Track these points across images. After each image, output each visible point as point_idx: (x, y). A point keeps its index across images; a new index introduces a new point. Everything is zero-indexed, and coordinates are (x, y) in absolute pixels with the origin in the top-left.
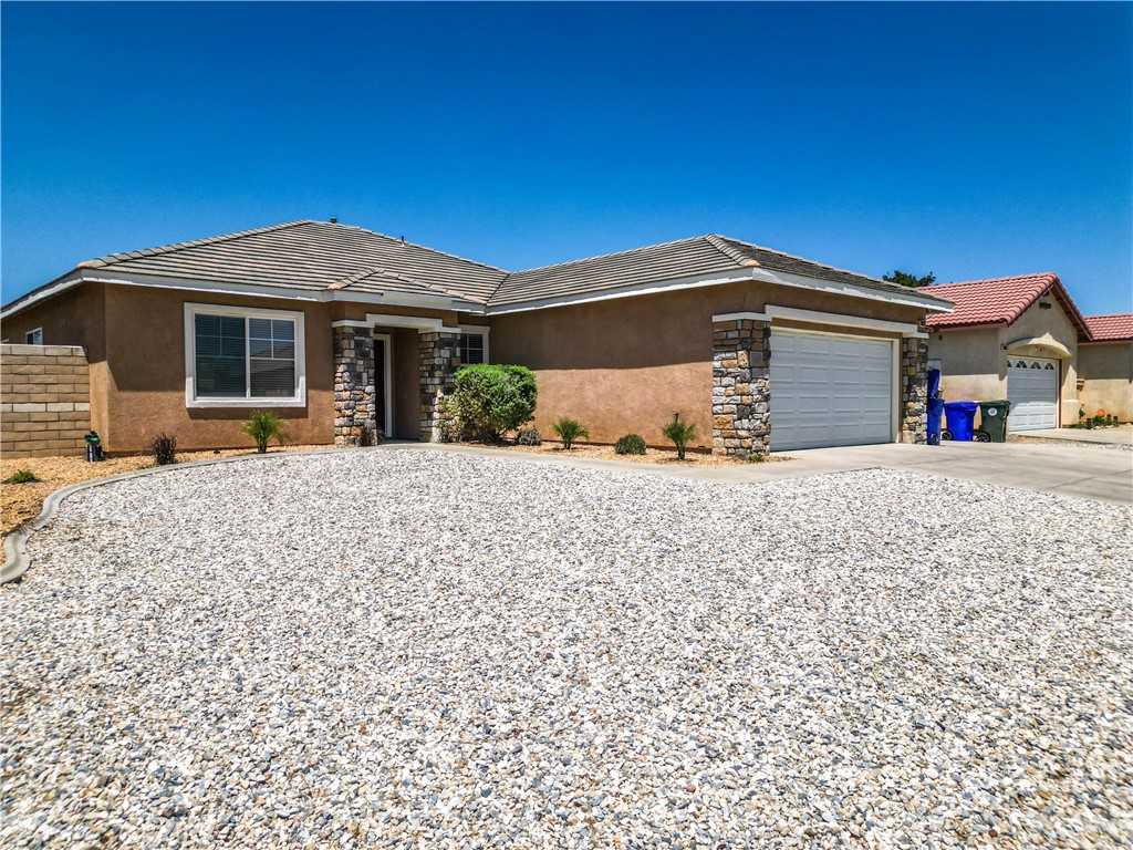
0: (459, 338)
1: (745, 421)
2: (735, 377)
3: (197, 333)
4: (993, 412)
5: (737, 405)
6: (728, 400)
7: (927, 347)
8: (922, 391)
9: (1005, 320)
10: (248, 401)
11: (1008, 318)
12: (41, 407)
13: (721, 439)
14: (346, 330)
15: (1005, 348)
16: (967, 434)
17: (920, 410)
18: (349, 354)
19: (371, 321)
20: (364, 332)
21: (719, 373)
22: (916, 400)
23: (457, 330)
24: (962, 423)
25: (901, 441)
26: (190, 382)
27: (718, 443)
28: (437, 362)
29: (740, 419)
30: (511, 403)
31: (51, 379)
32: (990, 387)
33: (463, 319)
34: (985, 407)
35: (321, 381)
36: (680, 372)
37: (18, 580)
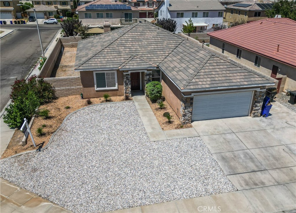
1: (183, 117)
2: (183, 108)
3: (96, 76)
5: (182, 114)
6: (182, 111)
8: (260, 104)
10: (107, 88)
12: (75, 87)
14: (124, 75)
17: (259, 109)
18: (125, 80)
19: (130, 72)
20: (128, 75)
21: (182, 105)
23: (151, 72)
25: (250, 116)
26: (95, 86)
28: (146, 79)
35: (120, 84)
36: (178, 101)
37: (47, 148)
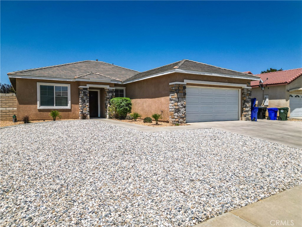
0: (114, 90)
1: (176, 114)
2: (174, 101)
3: (41, 90)
4: (282, 111)
5: (175, 109)
6: (173, 107)
7: (251, 91)
8: (249, 105)
9: (287, 82)
10: (55, 107)
11: (288, 82)
12: (5, 109)
13: (171, 119)
14: (81, 89)
15: (288, 91)
16: (275, 118)
17: (248, 111)
18: (81, 95)
19: (88, 86)
20: (86, 89)
21: (171, 100)
22: (246, 107)
23: (114, 88)
24: (273, 115)
25: (241, 120)
26: (38, 103)
27: (170, 120)
28: (108, 97)
29: (175, 113)
30: (123, 108)
31: (7, 102)
32: (283, 103)
33: (116, 85)
34: (280, 109)
35: (75, 102)
36: (163, 99)
